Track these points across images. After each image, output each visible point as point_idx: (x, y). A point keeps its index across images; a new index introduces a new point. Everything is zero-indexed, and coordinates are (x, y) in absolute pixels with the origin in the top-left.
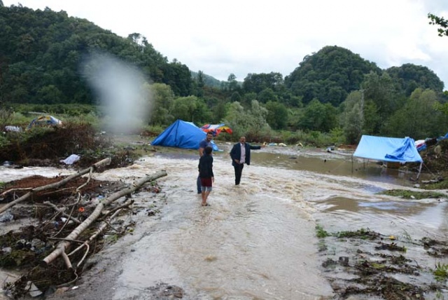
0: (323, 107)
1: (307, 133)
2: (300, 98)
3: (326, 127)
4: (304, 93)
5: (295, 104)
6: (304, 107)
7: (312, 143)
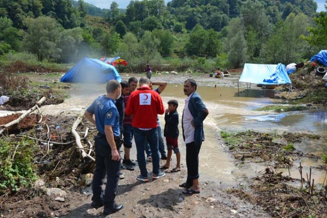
0: (207, 33)
1: (193, 59)
2: (182, 24)
3: (211, 52)
4: (187, 19)
5: (178, 30)
6: (188, 32)
7: (200, 69)
